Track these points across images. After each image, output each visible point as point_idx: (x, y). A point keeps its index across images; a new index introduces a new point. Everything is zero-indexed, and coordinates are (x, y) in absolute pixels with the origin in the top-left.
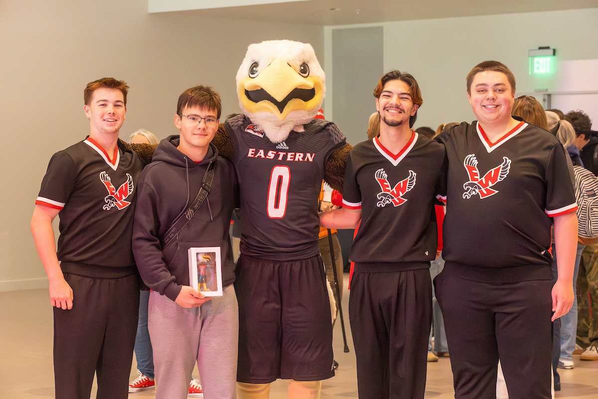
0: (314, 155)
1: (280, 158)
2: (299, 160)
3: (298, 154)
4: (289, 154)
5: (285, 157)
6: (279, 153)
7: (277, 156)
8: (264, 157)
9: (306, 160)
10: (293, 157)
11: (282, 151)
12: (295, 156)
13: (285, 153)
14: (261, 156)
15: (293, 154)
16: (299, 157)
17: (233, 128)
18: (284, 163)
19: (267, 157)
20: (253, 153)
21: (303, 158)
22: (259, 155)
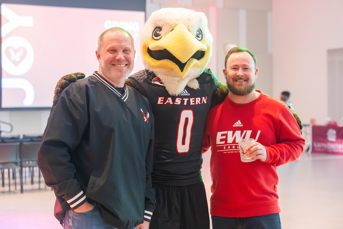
0: (206, 97)
1: (185, 104)
2: (198, 103)
3: (197, 99)
4: (191, 99)
5: (189, 102)
6: (184, 99)
7: (183, 102)
8: (172, 103)
9: (202, 103)
10: (194, 101)
11: (186, 97)
12: (195, 100)
13: (188, 99)
14: (170, 103)
15: (194, 99)
16: (198, 100)
17: (139, 81)
18: (188, 107)
19: (175, 103)
20: (163, 101)
21: (201, 102)
22: (167, 102)
